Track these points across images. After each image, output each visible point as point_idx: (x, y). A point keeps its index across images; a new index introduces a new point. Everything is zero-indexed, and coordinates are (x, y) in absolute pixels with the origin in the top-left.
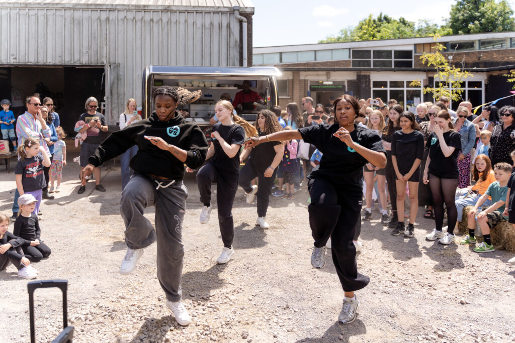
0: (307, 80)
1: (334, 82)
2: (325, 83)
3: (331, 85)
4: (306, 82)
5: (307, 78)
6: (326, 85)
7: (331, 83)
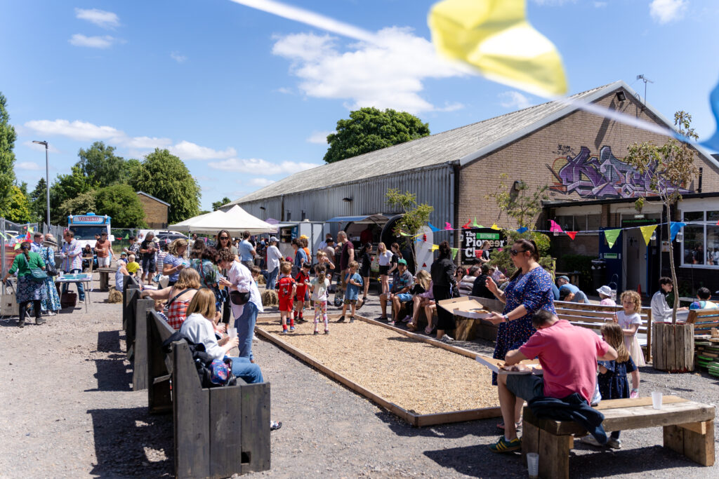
0: (619, 214)
1: (646, 215)
2: (637, 217)
3: (642, 219)
4: (618, 217)
5: (618, 212)
6: (638, 219)
7: (642, 216)
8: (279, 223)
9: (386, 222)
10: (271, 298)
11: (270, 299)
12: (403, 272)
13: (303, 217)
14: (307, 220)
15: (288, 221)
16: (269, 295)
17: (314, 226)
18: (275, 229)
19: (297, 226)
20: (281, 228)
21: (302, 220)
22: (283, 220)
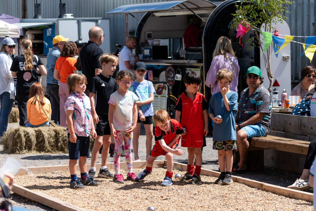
8: (21, 22)
9: (211, 12)
10: (24, 139)
11: (21, 142)
12: (256, 88)
13: (62, 10)
14: (69, 16)
15: (36, 17)
16: (19, 136)
17: (83, 24)
18: (16, 31)
19: (53, 27)
20: (25, 30)
21: (60, 16)
22: (24, 16)
